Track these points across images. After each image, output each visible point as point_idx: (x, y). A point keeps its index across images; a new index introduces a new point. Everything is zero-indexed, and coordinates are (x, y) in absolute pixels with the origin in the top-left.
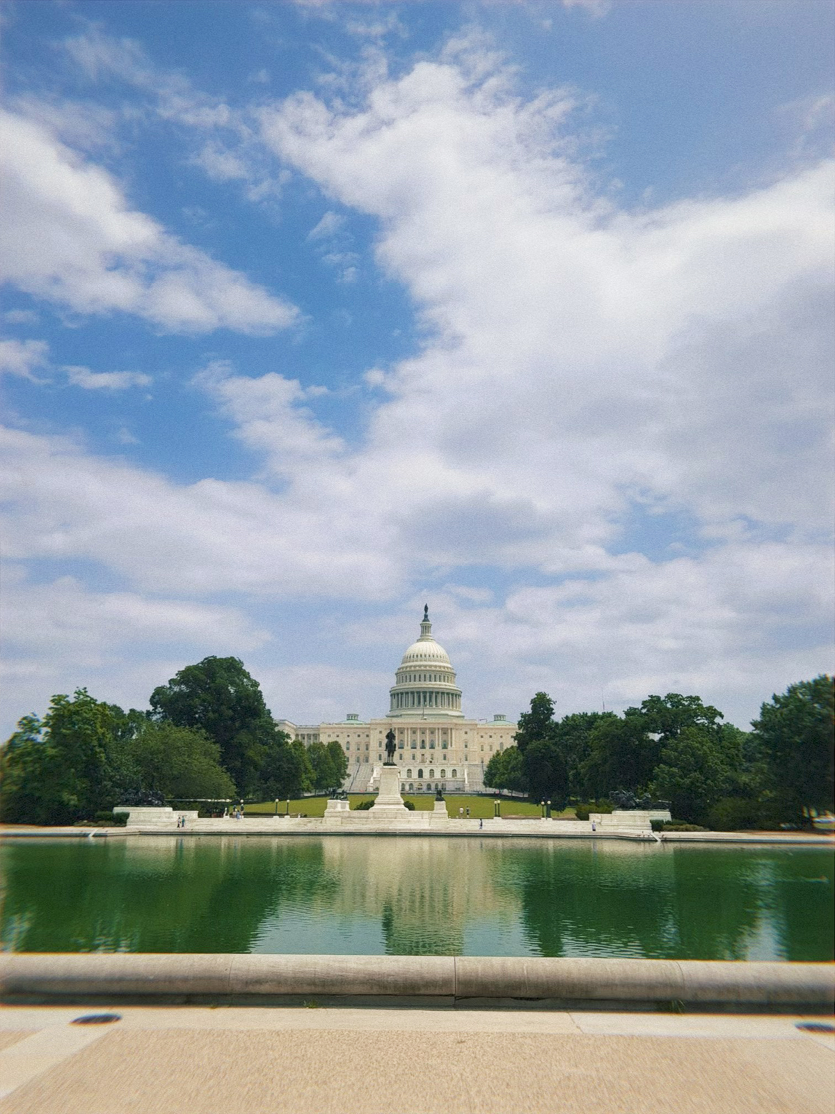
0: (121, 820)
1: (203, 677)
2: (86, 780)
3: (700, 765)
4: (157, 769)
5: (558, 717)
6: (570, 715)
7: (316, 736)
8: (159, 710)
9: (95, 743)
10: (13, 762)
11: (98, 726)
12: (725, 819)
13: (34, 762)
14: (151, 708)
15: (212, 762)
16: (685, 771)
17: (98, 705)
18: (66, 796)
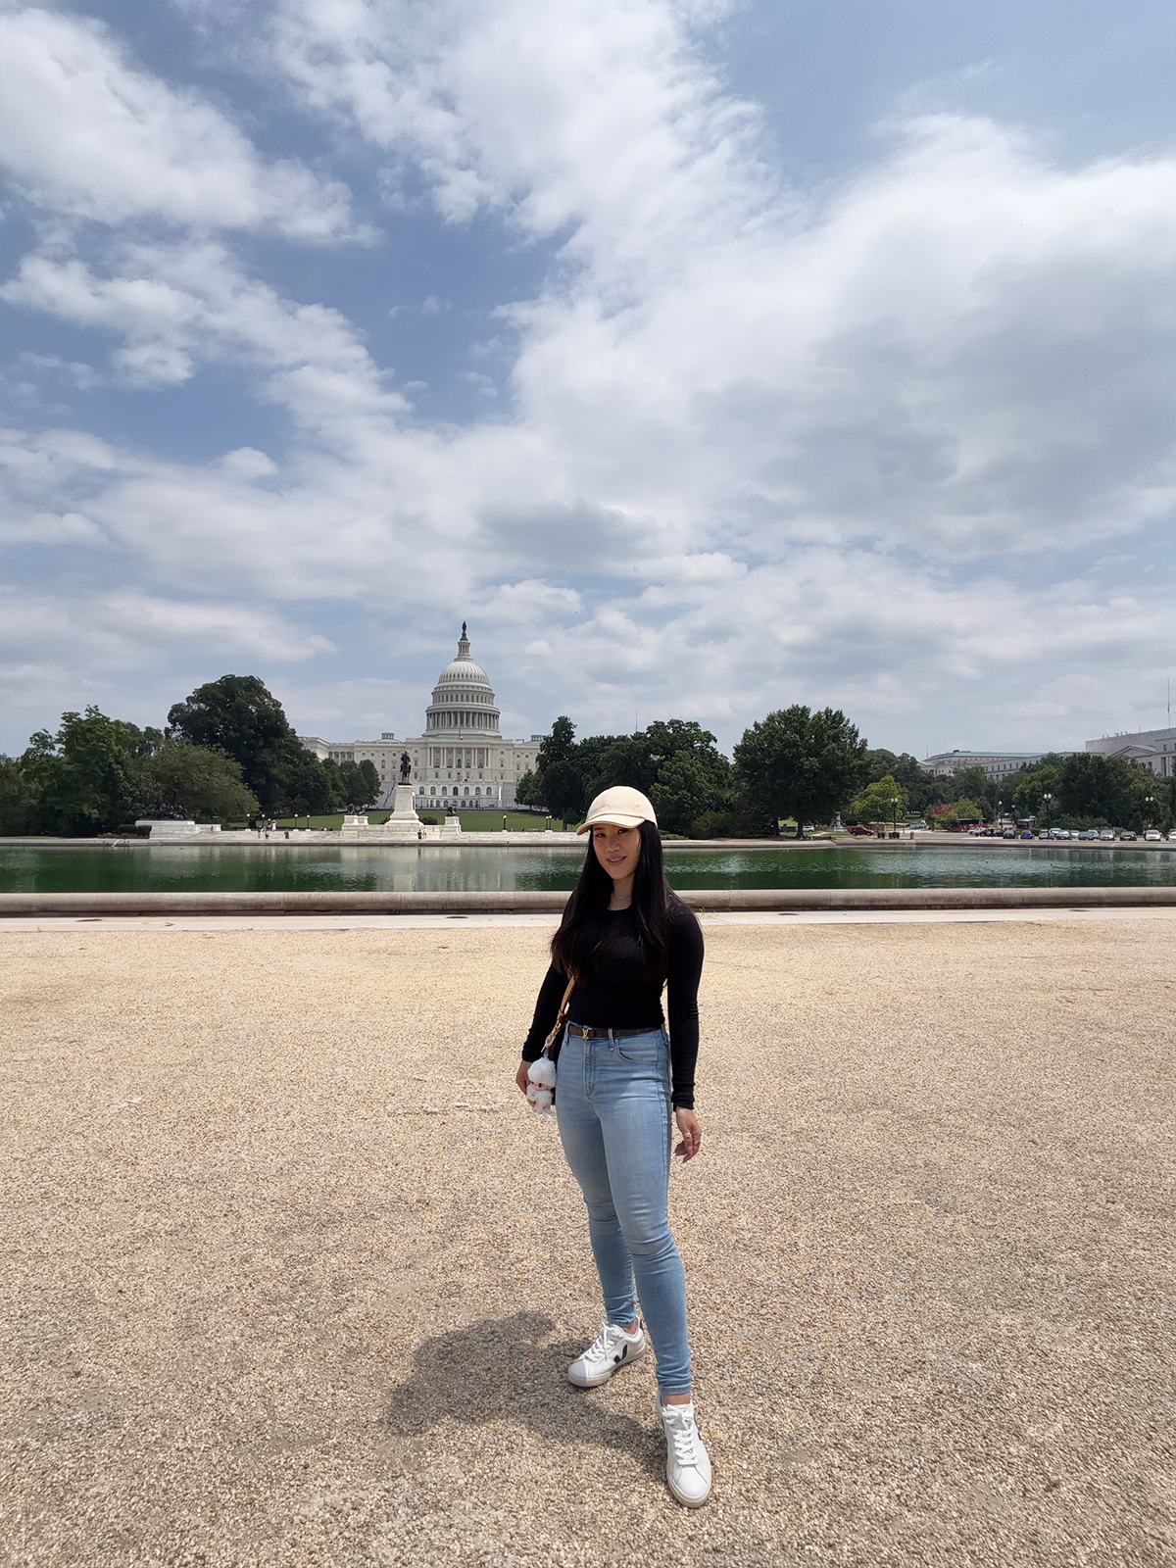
0: (145, 832)
1: (222, 696)
2: (105, 795)
3: (689, 783)
4: (177, 785)
5: (577, 741)
6: (588, 738)
7: (350, 754)
8: (179, 727)
9: (112, 760)
10: (28, 777)
11: (113, 744)
12: (704, 829)
13: (50, 777)
14: (170, 725)
15: (233, 780)
16: (675, 790)
17: (112, 723)
18: (86, 810)
